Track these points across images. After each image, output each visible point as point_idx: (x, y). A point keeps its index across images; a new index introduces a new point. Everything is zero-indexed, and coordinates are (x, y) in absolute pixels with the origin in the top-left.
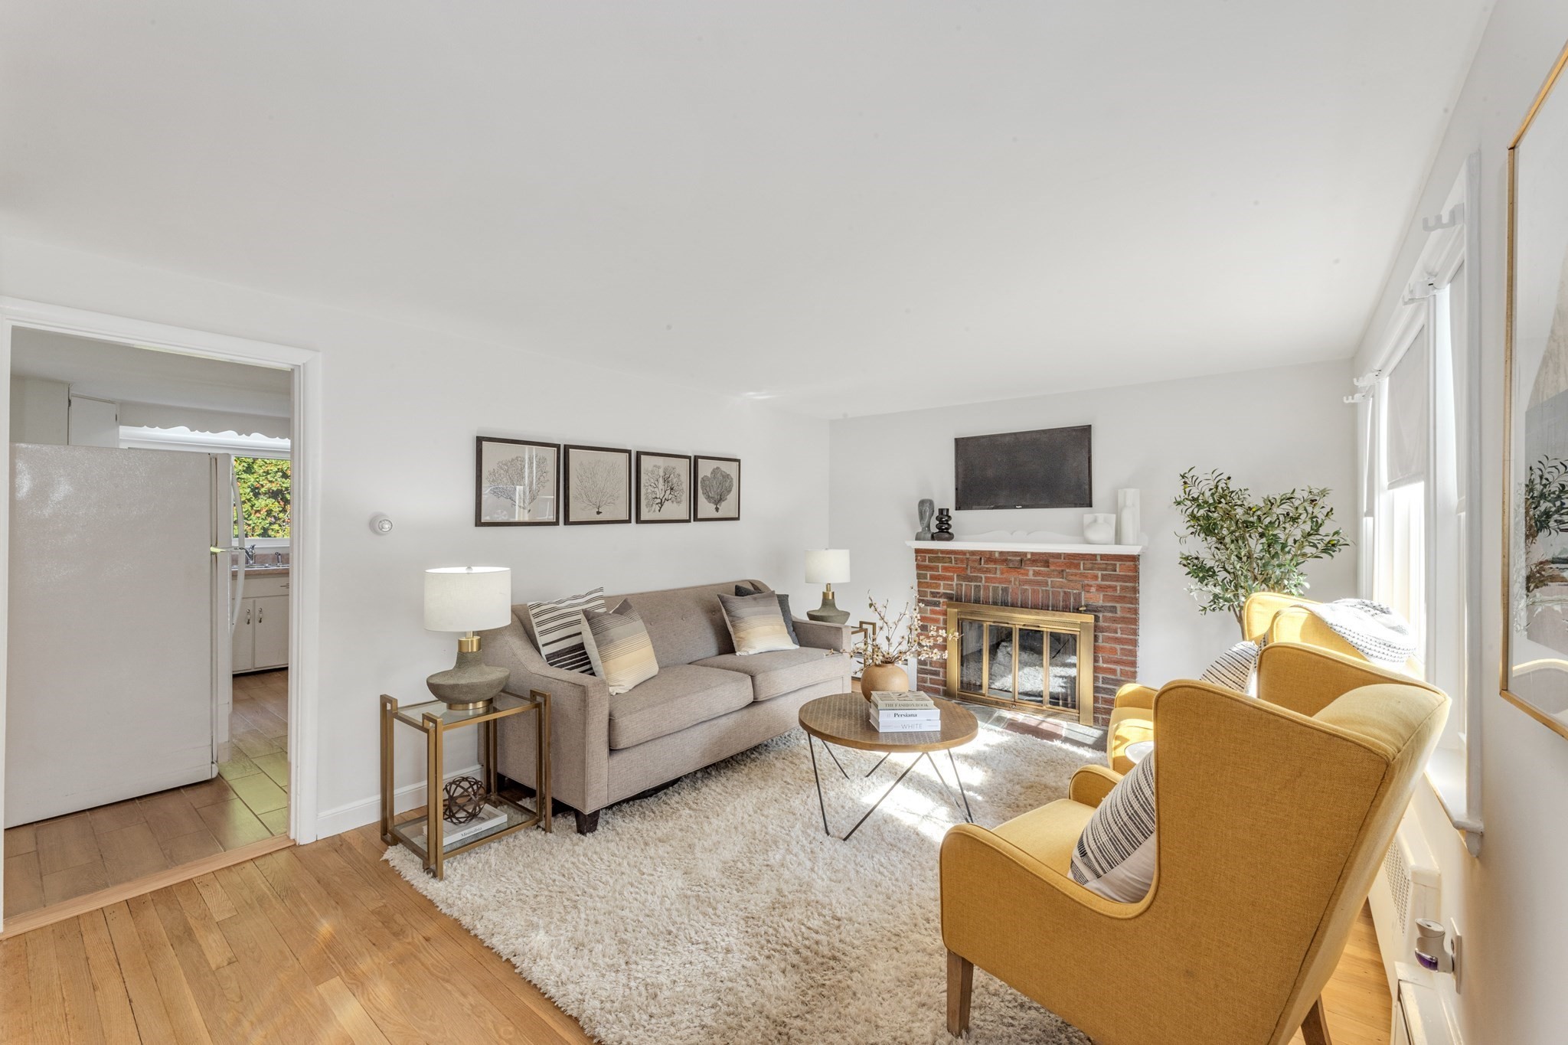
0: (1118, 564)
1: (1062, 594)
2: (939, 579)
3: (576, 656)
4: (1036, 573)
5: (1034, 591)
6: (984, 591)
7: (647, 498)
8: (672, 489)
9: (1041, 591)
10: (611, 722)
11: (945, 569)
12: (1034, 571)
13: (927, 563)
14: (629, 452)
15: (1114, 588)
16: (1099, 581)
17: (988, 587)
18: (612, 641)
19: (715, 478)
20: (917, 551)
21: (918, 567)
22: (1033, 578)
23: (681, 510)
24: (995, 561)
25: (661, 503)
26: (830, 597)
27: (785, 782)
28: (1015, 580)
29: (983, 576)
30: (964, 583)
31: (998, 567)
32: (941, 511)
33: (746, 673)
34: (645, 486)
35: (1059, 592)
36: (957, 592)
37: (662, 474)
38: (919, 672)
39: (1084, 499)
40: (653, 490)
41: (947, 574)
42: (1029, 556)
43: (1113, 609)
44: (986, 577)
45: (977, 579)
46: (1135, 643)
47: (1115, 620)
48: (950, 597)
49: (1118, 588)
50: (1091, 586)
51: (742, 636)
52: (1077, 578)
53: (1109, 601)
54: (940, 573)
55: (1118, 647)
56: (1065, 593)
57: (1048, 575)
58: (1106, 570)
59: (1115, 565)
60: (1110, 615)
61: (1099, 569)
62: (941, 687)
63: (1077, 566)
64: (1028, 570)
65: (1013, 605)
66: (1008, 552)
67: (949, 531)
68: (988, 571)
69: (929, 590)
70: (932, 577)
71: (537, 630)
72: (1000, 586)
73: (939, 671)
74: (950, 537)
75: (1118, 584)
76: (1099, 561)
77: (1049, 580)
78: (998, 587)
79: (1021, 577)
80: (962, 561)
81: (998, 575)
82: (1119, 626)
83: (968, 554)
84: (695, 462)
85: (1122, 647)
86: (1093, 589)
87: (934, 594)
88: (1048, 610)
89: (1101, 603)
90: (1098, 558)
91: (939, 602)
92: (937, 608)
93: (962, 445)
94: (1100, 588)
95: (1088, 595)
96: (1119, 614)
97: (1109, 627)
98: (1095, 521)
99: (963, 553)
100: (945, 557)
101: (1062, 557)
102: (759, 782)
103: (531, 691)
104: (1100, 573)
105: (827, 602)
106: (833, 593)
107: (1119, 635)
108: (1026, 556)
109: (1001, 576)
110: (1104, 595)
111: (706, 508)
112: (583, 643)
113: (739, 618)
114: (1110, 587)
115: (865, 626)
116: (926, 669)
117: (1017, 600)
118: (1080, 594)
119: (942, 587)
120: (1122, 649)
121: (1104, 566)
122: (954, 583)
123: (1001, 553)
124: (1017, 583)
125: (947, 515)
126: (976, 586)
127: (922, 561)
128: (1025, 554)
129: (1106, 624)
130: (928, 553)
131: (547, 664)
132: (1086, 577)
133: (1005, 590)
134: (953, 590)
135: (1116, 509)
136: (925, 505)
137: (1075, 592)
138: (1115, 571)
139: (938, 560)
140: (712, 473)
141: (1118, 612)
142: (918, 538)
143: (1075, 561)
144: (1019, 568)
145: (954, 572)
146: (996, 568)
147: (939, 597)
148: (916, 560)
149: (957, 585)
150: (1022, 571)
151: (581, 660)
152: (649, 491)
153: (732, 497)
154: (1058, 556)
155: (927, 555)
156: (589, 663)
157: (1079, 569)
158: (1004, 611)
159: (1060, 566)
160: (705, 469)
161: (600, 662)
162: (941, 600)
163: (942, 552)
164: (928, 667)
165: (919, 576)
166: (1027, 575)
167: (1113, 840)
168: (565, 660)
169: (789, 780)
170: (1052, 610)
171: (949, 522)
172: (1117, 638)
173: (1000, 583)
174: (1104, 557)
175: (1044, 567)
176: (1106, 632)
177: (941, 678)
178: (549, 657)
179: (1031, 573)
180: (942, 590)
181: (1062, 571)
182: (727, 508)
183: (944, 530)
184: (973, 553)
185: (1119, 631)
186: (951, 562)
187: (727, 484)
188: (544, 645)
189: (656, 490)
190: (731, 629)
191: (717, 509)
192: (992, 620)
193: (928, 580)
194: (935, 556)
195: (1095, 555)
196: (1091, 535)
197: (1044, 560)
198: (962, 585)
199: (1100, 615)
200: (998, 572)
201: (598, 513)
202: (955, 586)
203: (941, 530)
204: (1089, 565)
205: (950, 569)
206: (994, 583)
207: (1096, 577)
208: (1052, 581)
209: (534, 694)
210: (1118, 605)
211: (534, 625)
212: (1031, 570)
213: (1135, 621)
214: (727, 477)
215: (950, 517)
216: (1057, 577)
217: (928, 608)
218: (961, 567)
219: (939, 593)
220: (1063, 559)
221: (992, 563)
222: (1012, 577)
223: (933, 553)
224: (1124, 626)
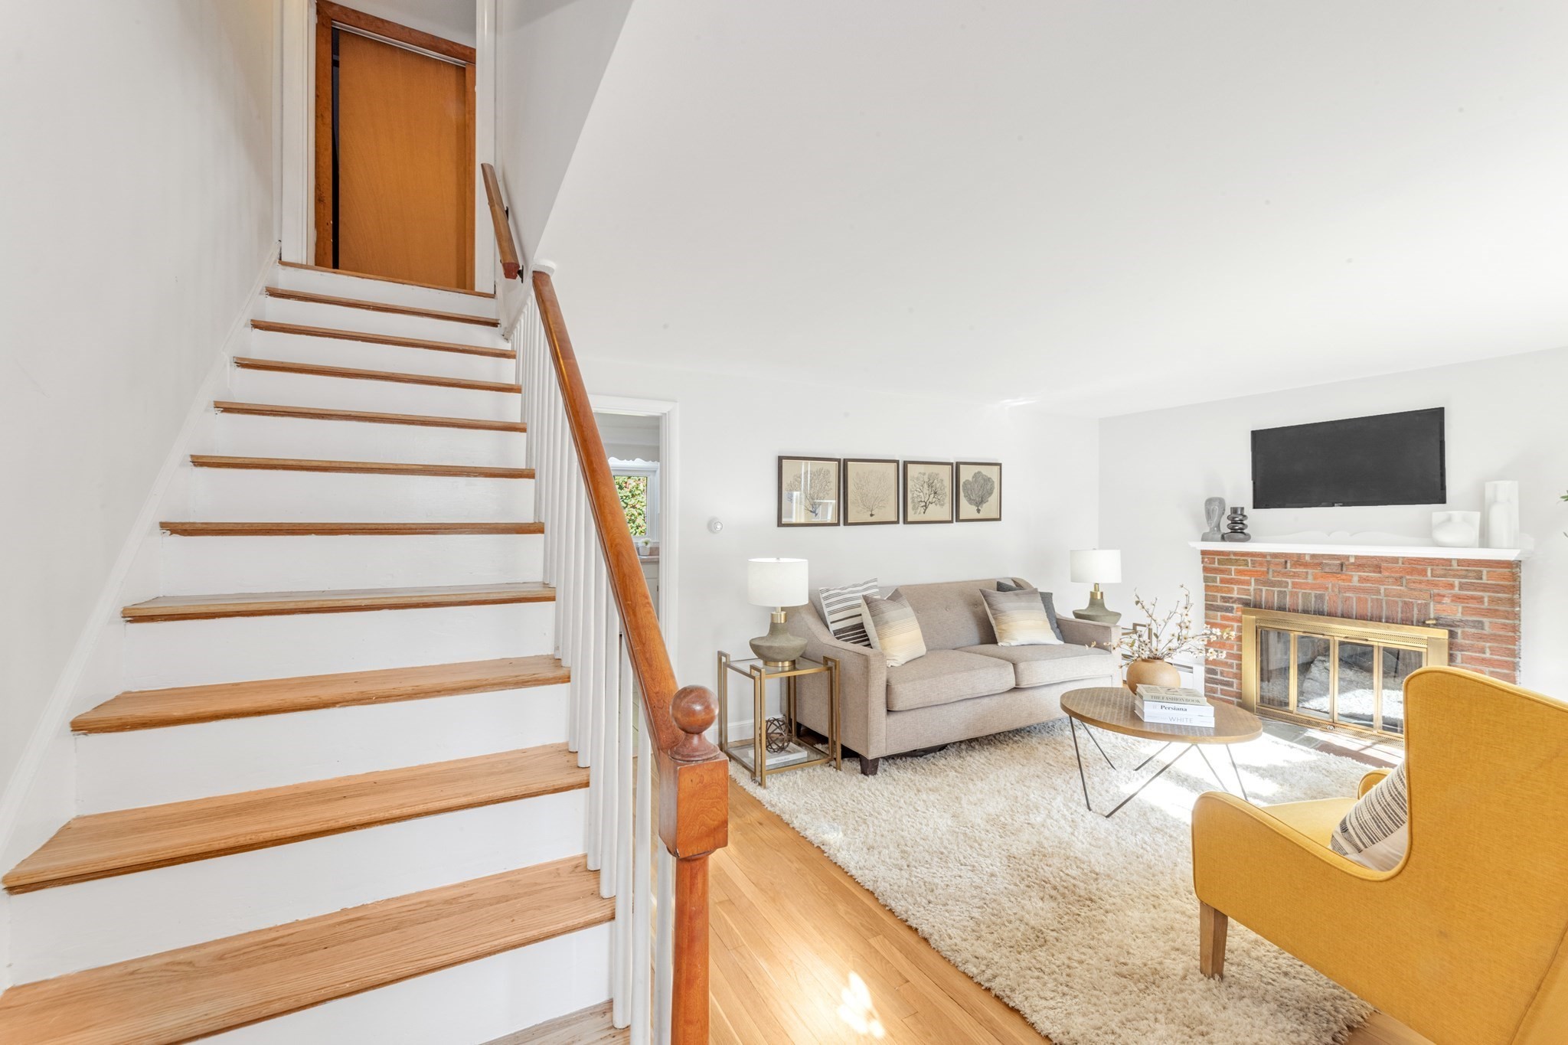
0: (1485, 570)
1: (1400, 604)
2: (1232, 583)
3: (857, 634)
4: (1362, 580)
5: (1359, 599)
6: (1291, 597)
7: (913, 502)
8: (935, 493)
9: (1370, 599)
10: (888, 687)
11: (1239, 572)
12: (1360, 577)
13: (1216, 565)
14: (897, 462)
15: (1480, 600)
16: (1456, 590)
17: (1297, 593)
18: (887, 622)
19: (976, 481)
20: (1204, 553)
21: (1205, 569)
22: (1358, 585)
23: (945, 512)
24: (1306, 565)
25: (925, 506)
26: (1099, 597)
27: (1048, 763)
28: (1333, 586)
29: (1289, 581)
30: (1264, 588)
31: (1310, 571)
32: (1234, 510)
33: (1008, 660)
34: (911, 491)
35: (1397, 602)
36: (1255, 597)
37: (926, 480)
38: (1206, 681)
39: (1435, 492)
40: (918, 494)
41: (1243, 578)
42: (1352, 560)
43: (1479, 625)
44: (1293, 583)
45: (1280, 584)
47: (1481, 638)
48: (1246, 604)
49: (1486, 600)
50: (1444, 596)
51: (1004, 628)
52: (1423, 586)
53: (1472, 615)
54: (1233, 576)
56: (1405, 603)
57: (1380, 582)
58: (1466, 577)
59: (1481, 572)
60: (1473, 630)
61: (1454, 576)
62: (1234, 699)
63: (1423, 572)
64: (1352, 576)
65: (1330, 614)
66: (1323, 555)
67: (1245, 531)
68: (1295, 575)
69: (1219, 595)
70: (1222, 581)
71: (826, 611)
72: (1313, 593)
73: (1233, 682)
74: (1247, 538)
75: (1486, 595)
76: (1455, 567)
77: (1382, 588)
78: (1310, 594)
79: (1341, 583)
80: (1261, 564)
81: (1310, 580)
82: (1488, 644)
83: (1269, 557)
84: (956, 468)
85: (1492, 669)
86: (1446, 600)
87: (1225, 599)
88: (1380, 621)
89: (1459, 616)
90: (1454, 563)
91: (1232, 608)
92: (1230, 615)
93: (1260, 439)
94: (1457, 599)
95: (1439, 606)
96: (1487, 630)
97: (1472, 646)
98: (1449, 520)
99: (1263, 555)
100: (1239, 559)
101: (1400, 562)
102: (1021, 759)
103: (824, 657)
104: (1457, 582)
105: (1095, 602)
106: (1102, 593)
107: (1488, 655)
108: (1348, 560)
109: (1314, 582)
110: (1463, 607)
111: (967, 509)
112: (862, 623)
113: (1001, 612)
114: (1473, 598)
115: (1138, 628)
116: (1216, 679)
117: (1337, 609)
118: (1427, 605)
119: (1236, 592)
121: (1464, 573)
122: (1252, 588)
123: (1313, 556)
124: (1336, 590)
125: (1241, 514)
126: (1280, 592)
127: (1210, 563)
128: (1347, 557)
129: (1467, 642)
130: (1218, 555)
131: (834, 638)
132: (1436, 585)
133: (1320, 597)
134: (1250, 596)
135: (1483, 505)
136: (1213, 505)
137: (1419, 602)
138: (1481, 579)
139: (1230, 562)
140: (973, 477)
141: (1487, 628)
142: (1205, 538)
143: (1421, 567)
144: (1338, 573)
145: (1251, 576)
146: (1307, 573)
147: (1233, 602)
148: (1203, 562)
149: (1254, 590)
150: (1344, 577)
151: (861, 637)
152: (915, 495)
153: (993, 499)
154: (1395, 560)
155: (1217, 557)
156: (868, 639)
157: (1426, 575)
158: (1318, 620)
159: (1396, 572)
160: (966, 474)
161: (878, 639)
162: (1235, 606)
163: (1235, 554)
164: (1219, 677)
165: (1206, 579)
166: (1350, 581)
167: (1376, 819)
168: (848, 636)
169: (1051, 762)
170: (1387, 622)
171: (1244, 522)
172: (1483, 659)
173: (1312, 589)
174: (1460, 562)
175: (1374, 572)
176: (1468, 650)
177: (1235, 689)
178: (836, 633)
179: (1355, 579)
180: (1235, 595)
181: (1401, 578)
182: (989, 509)
183: (1237, 528)
184: (1275, 555)
185: (1488, 650)
186: (1247, 565)
187: (989, 487)
188: (832, 623)
189: (921, 494)
190: (993, 622)
191: (979, 511)
192: (1302, 630)
193: (1218, 584)
194: (1226, 557)
195: (1449, 561)
196: (1441, 536)
197: (1376, 564)
198: (1261, 590)
199: (1459, 631)
200: (1310, 577)
201: (872, 515)
202: (1252, 591)
203: (1234, 531)
204: (1439, 571)
205: (1246, 573)
206: (1305, 589)
207: (1452, 586)
208: (1385, 589)
209: (826, 659)
210: (1485, 620)
211: (824, 606)
212: (1356, 576)
213: (1514, 640)
214: (989, 480)
215: (1245, 516)
216: (1393, 585)
217: (1219, 614)
218: (1260, 571)
219: (1231, 598)
220: (1400, 564)
221: (1303, 567)
222: (1330, 583)
223: (1223, 555)
224: (1496, 645)
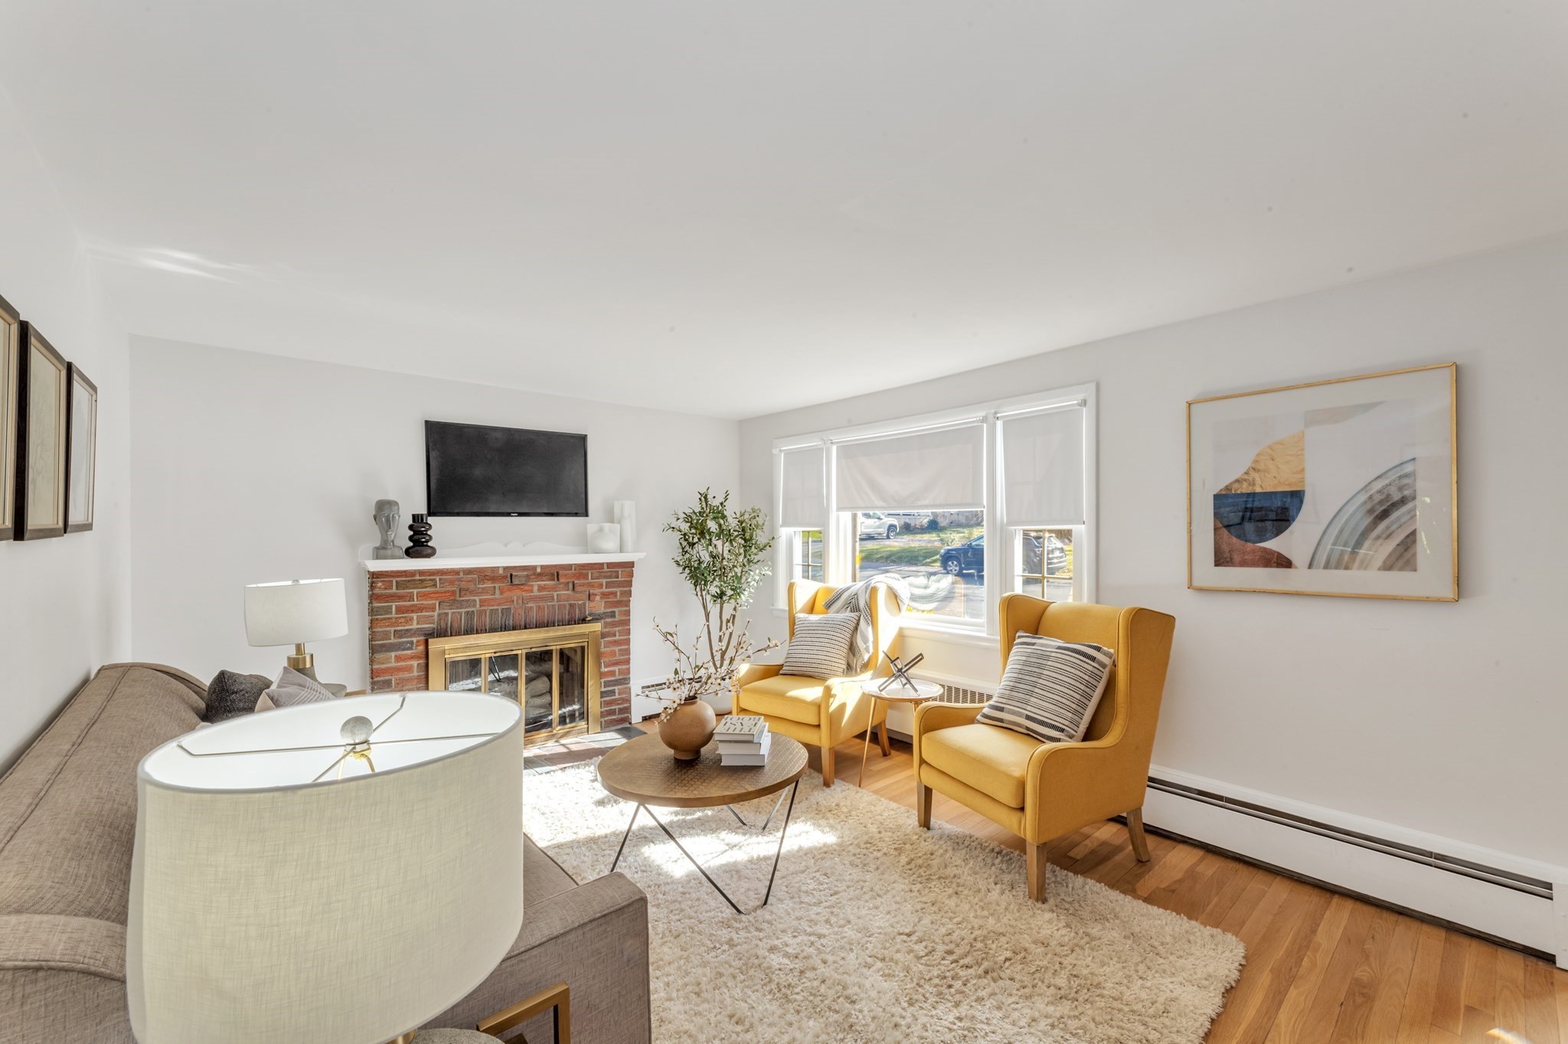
0: (620, 570)
1: (568, 607)
2: (411, 612)
4: (541, 588)
5: (539, 607)
6: (478, 617)
9: (546, 606)
11: (420, 596)
12: (539, 586)
13: (394, 590)
15: (614, 594)
16: (604, 590)
20: (374, 576)
22: (538, 594)
24: (493, 579)
28: (518, 597)
29: (477, 599)
30: (450, 612)
31: (497, 585)
32: (415, 517)
35: (565, 605)
36: (439, 623)
39: (580, 508)
41: (425, 602)
42: (539, 570)
43: (613, 615)
44: (481, 601)
45: (469, 603)
46: (627, 642)
47: (614, 624)
48: (429, 634)
49: (618, 594)
50: (596, 595)
52: (583, 588)
53: (610, 607)
54: (415, 602)
55: (616, 649)
56: (571, 605)
57: (554, 589)
58: (610, 577)
59: (618, 572)
60: (611, 620)
61: (605, 577)
63: (586, 577)
64: (532, 586)
65: (514, 629)
66: (515, 567)
67: (430, 544)
68: (484, 591)
69: (392, 629)
70: (399, 610)
72: (500, 608)
74: (432, 553)
75: (617, 590)
76: (606, 569)
77: (555, 594)
78: (498, 610)
79: (524, 594)
80: (452, 583)
81: (497, 595)
82: (617, 629)
83: (462, 574)
85: (620, 648)
86: (598, 598)
87: (399, 634)
88: (554, 626)
89: (602, 610)
90: (605, 566)
91: (411, 643)
92: (408, 652)
93: (439, 435)
94: (604, 595)
95: (592, 604)
96: (617, 618)
97: (609, 632)
98: (601, 530)
99: (456, 572)
100: (425, 580)
101: (573, 568)
104: (604, 581)
107: (616, 638)
108: (536, 570)
109: (501, 597)
110: (605, 602)
114: (611, 593)
117: (520, 621)
118: (584, 604)
119: (415, 622)
120: (620, 650)
121: (609, 574)
122: (436, 614)
123: (506, 568)
124: (520, 602)
125: (423, 524)
126: (467, 613)
127: (386, 589)
128: (534, 568)
129: (607, 630)
130: (393, 577)
132: (593, 586)
133: (506, 612)
134: (433, 623)
135: (613, 519)
137: (580, 602)
138: (618, 577)
139: (416, 584)
141: (617, 616)
143: (584, 572)
144: (522, 585)
145: (436, 599)
146: (495, 588)
147: (410, 636)
148: (369, 588)
149: (439, 615)
150: (526, 588)
154: (569, 567)
155: (390, 580)
157: (587, 578)
159: (568, 578)
162: (414, 640)
163: (422, 573)
165: (375, 612)
166: (532, 591)
170: (558, 625)
171: (429, 533)
172: (615, 641)
173: (498, 605)
174: (610, 565)
175: (552, 580)
176: (608, 637)
179: (535, 588)
180: (415, 626)
181: (568, 583)
183: (419, 545)
185: (617, 634)
186: (435, 586)
192: (494, 651)
193: (389, 615)
194: (406, 579)
195: (602, 564)
196: (599, 544)
197: (554, 573)
198: (447, 614)
199: (603, 622)
200: (497, 591)
202: (436, 617)
203: (417, 544)
204: (595, 573)
205: (432, 595)
206: (493, 606)
207: (601, 586)
208: (557, 595)
210: (616, 610)
212: (536, 585)
213: (627, 622)
215: (426, 526)
216: (563, 590)
217: (393, 654)
218: (449, 592)
219: (411, 630)
220: (573, 571)
221: (490, 582)
222: (515, 594)
223: (406, 576)
224: (620, 628)
